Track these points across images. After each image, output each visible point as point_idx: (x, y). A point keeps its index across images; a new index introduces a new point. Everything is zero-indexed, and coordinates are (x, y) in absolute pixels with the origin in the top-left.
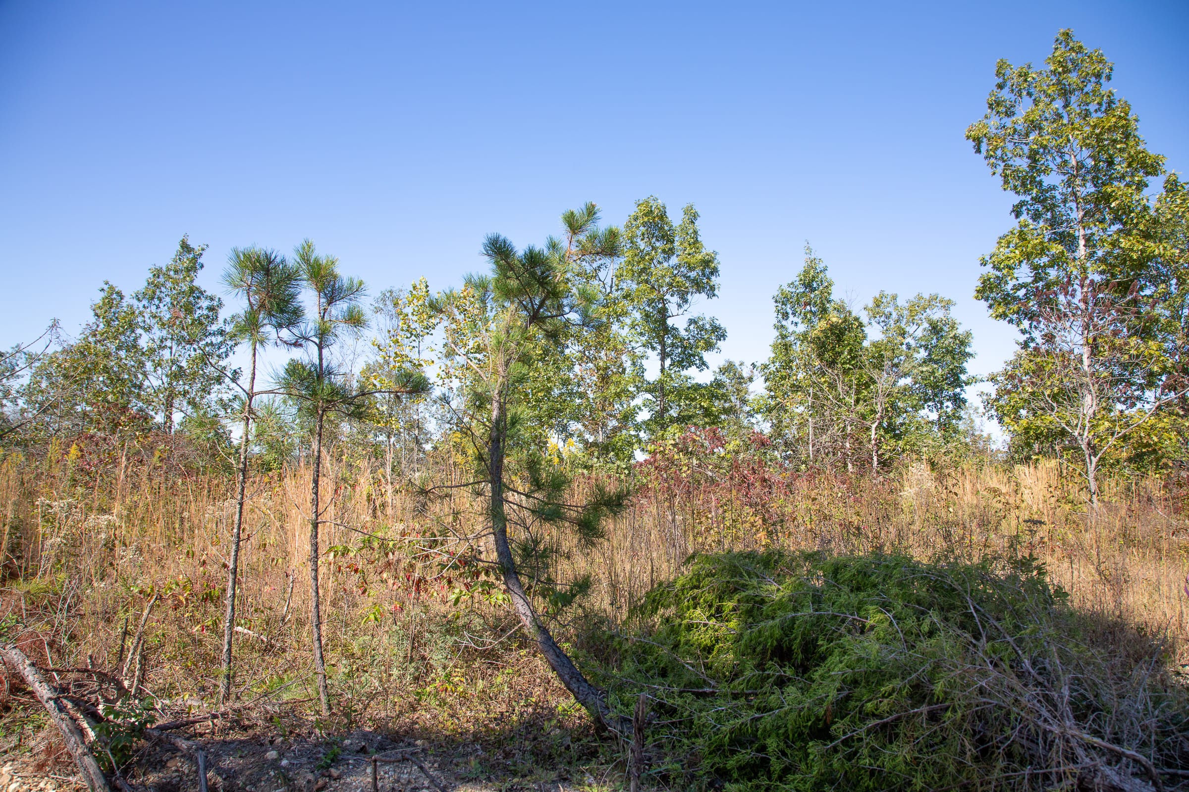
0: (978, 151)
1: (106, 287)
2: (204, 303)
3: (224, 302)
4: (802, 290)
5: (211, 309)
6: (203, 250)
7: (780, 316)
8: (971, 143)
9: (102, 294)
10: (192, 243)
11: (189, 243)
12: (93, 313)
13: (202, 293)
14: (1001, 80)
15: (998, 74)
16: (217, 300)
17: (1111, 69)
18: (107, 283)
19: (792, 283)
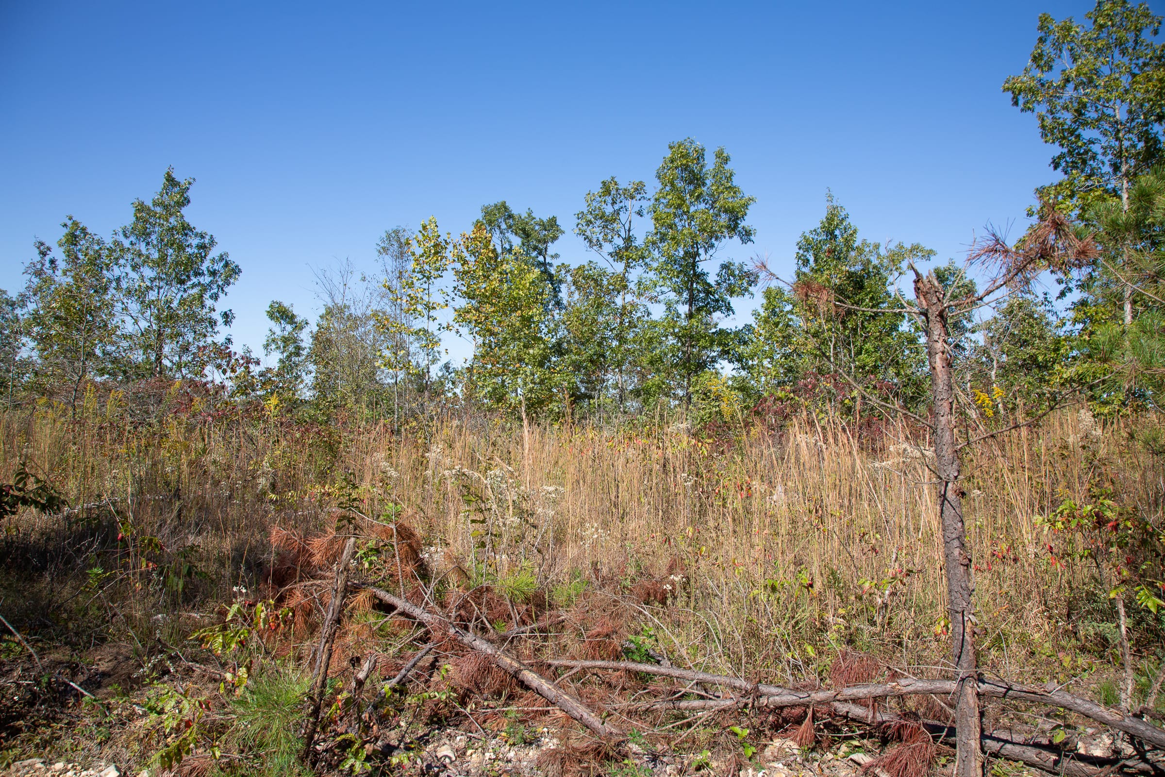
0: (1016, 103)
1: (69, 223)
2: (195, 241)
3: (216, 240)
4: (825, 237)
5: (202, 247)
6: (190, 184)
7: (800, 262)
8: (1010, 95)
9: (65, 231)
10: (177, 176)
11: (174, 175)
12: (37, 251)
13: (191, 230)
14: (1043, 34)
15: (1041, 28)
16: (208, 237)
17: (1160, 23)
18: (70, 219)
19: (815, 230)
